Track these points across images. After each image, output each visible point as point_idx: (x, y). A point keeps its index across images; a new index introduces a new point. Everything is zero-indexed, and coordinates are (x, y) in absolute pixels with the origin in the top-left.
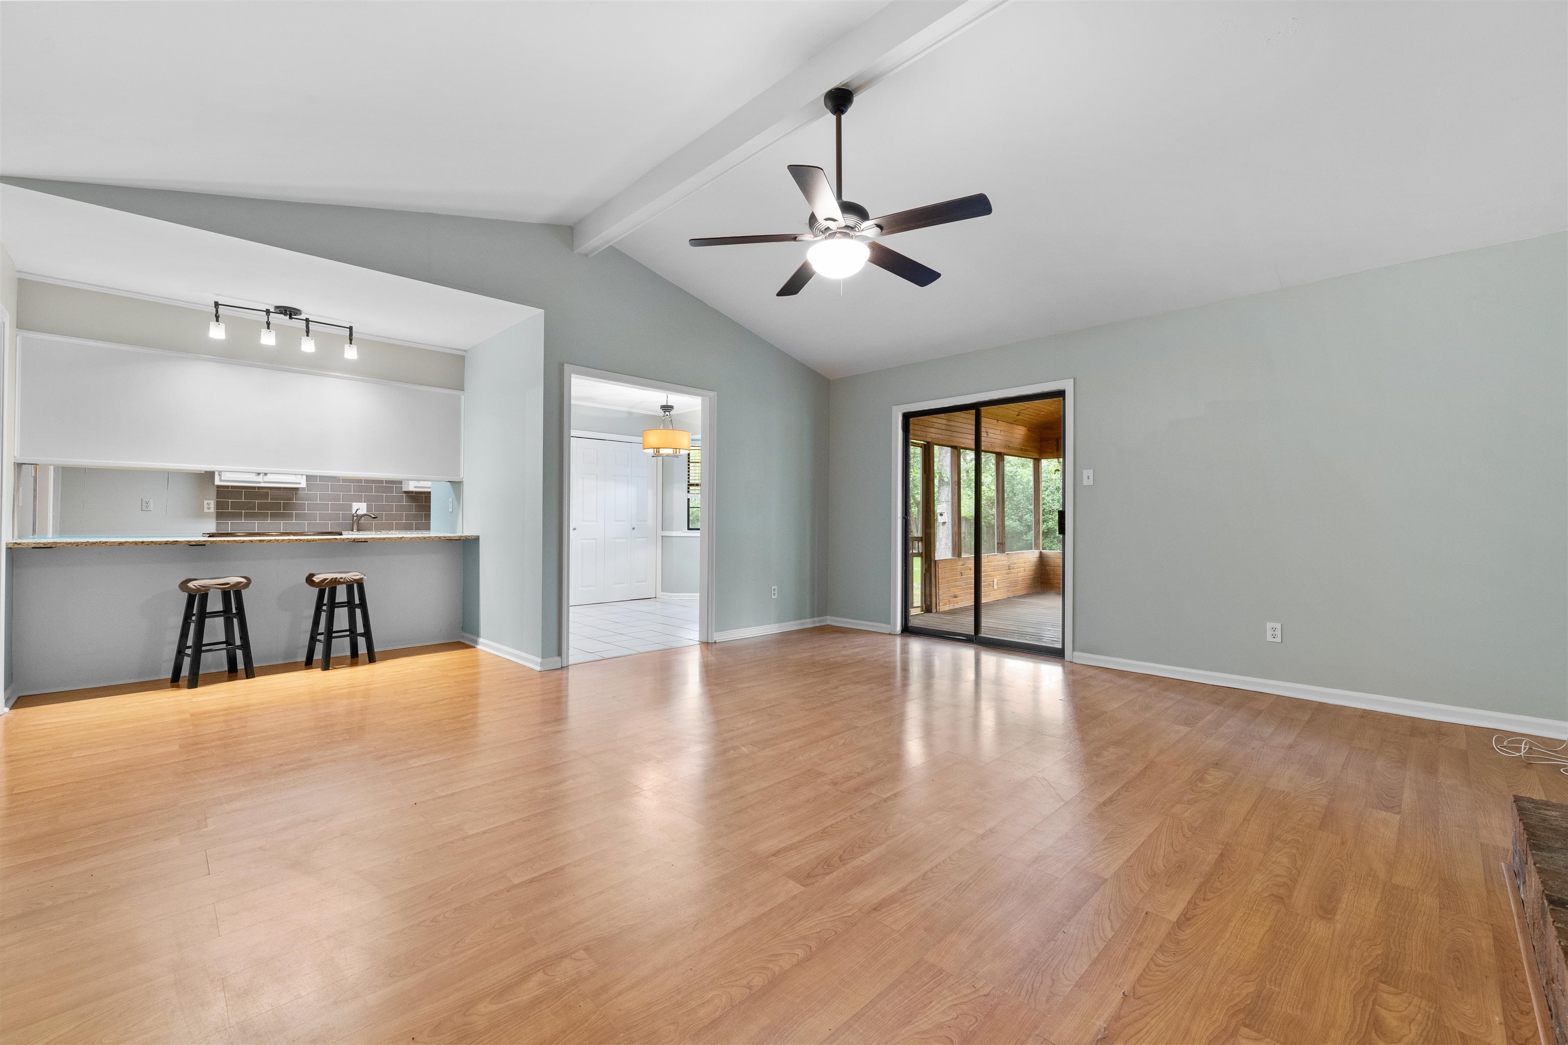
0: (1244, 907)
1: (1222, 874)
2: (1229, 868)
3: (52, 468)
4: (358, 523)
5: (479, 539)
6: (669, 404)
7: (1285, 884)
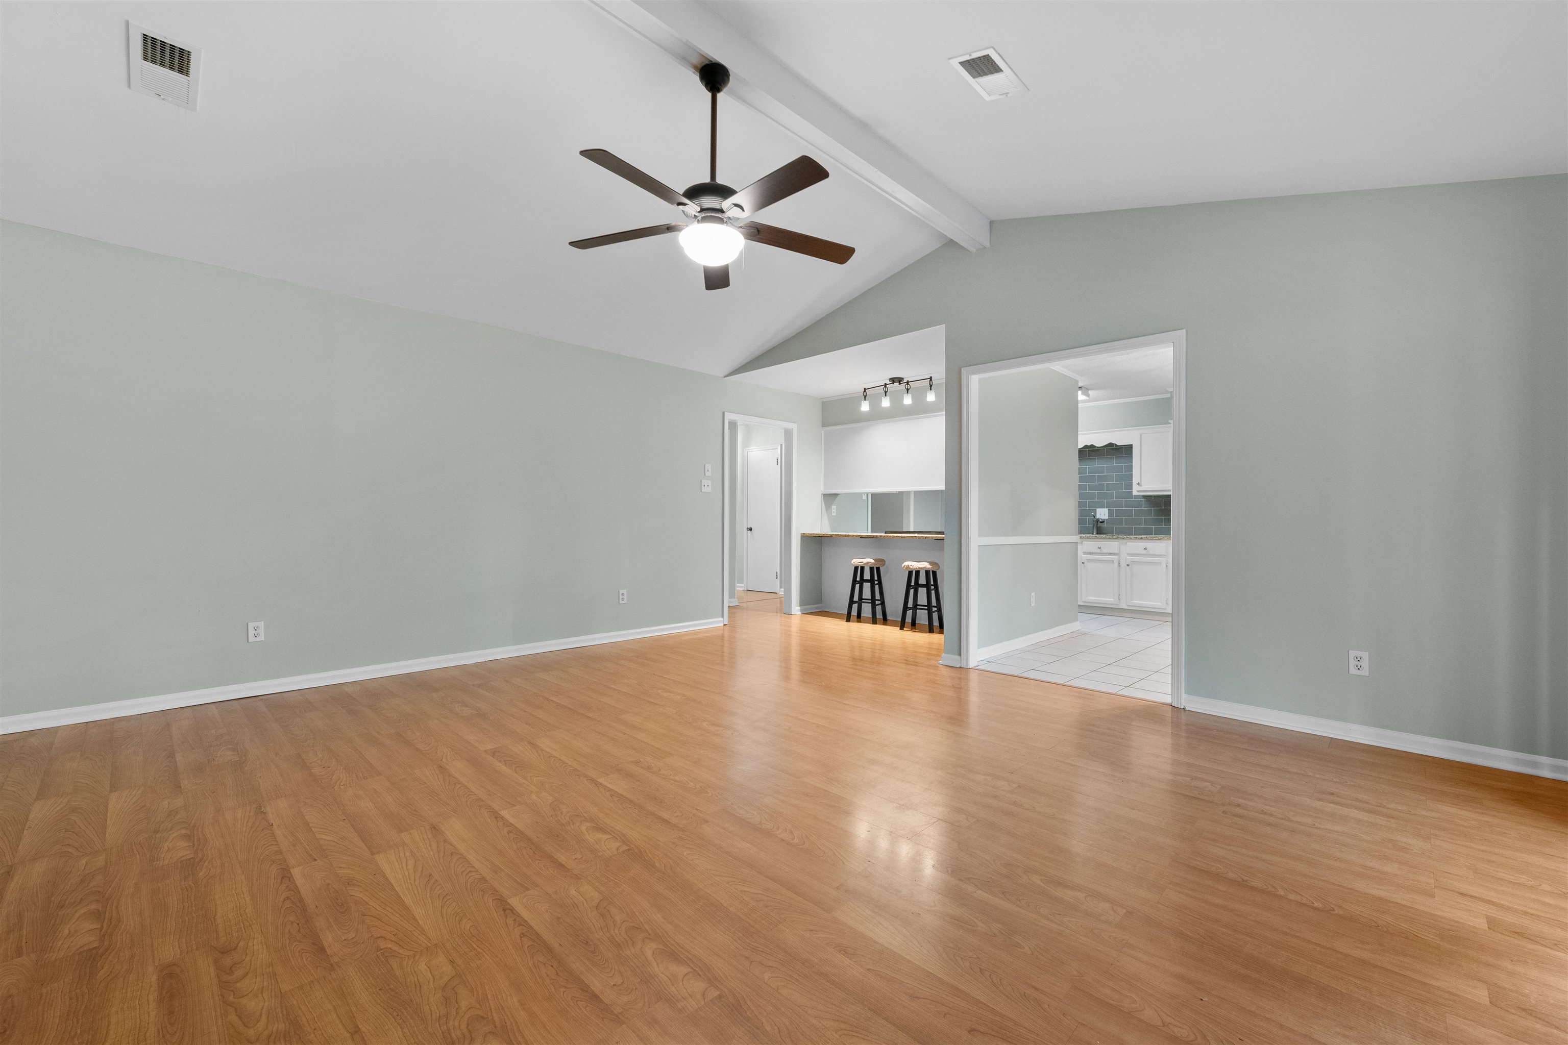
0: (251, 917)
1: (299, 931)
2: (300, 942)
7: (231, 971)
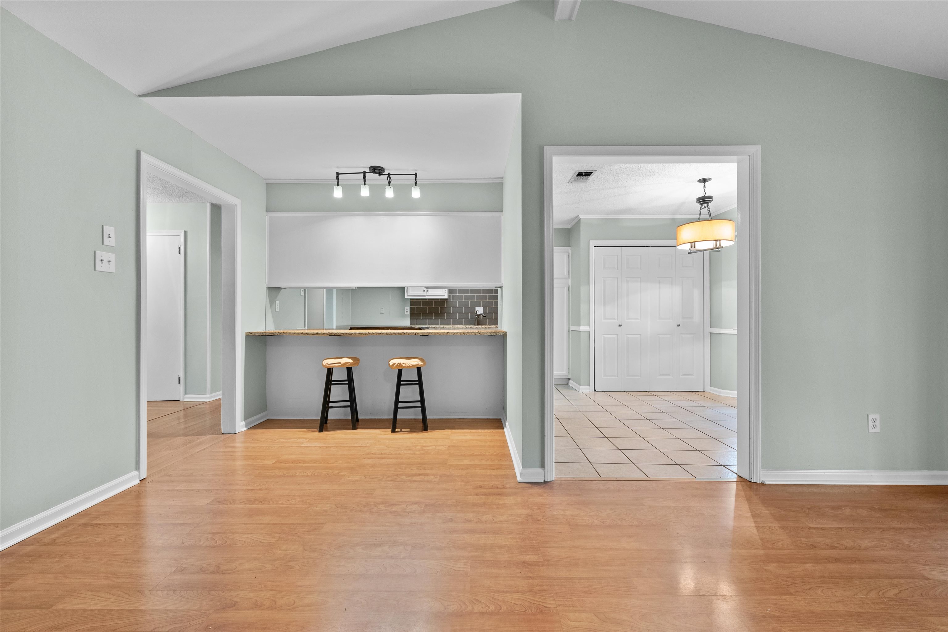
3: (335, 291)
4: (478, 320)
5: (506, 335)
6: (706, 195)
